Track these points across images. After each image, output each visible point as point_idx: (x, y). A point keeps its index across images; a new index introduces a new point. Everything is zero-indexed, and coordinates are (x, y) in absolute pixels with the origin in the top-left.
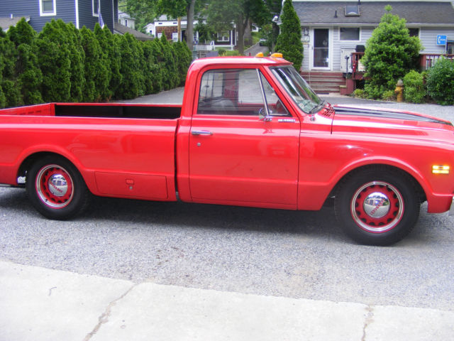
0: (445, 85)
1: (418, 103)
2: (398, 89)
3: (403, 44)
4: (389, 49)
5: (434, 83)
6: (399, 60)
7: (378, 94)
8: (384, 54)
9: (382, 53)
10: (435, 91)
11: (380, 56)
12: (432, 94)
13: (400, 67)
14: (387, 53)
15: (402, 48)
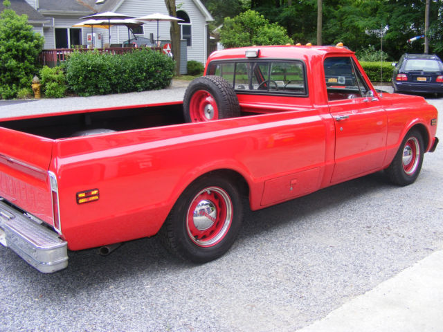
0: (86, 78)
1: (62, 97)
2: (35, 86)
3: (32, 41)
4: (19, 46)
5: (76, 76)
6: (29, 57)
7: (12, 93)
8: (14, 52)
9: (12, 50)
10: (78, 84)
11: (9, 53)
12: (74, 88)
13: (31, 64)
14: (17, 50)
15: (32, 44)
